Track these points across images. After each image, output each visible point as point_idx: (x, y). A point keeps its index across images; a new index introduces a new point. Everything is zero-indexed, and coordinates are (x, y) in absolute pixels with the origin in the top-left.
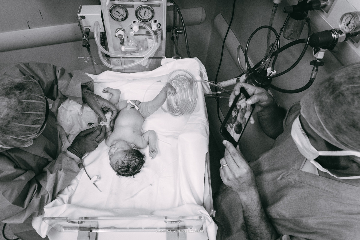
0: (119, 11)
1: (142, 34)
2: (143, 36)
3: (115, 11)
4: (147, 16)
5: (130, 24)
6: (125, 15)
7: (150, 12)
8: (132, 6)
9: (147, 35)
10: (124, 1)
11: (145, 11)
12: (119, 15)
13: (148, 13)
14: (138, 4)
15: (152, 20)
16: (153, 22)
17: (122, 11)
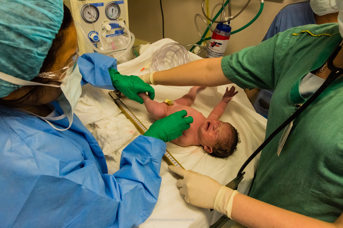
1: (111, 35)
3: (87, 13)
4: (114, 15)
5: (101, 25)
6: (96, 16)
8: (103, 5)
9: (116, 35)
11: (113, 9)
12: (90, 16)
13: (115, 11)
16: (119, 20)
17: (92, 11)
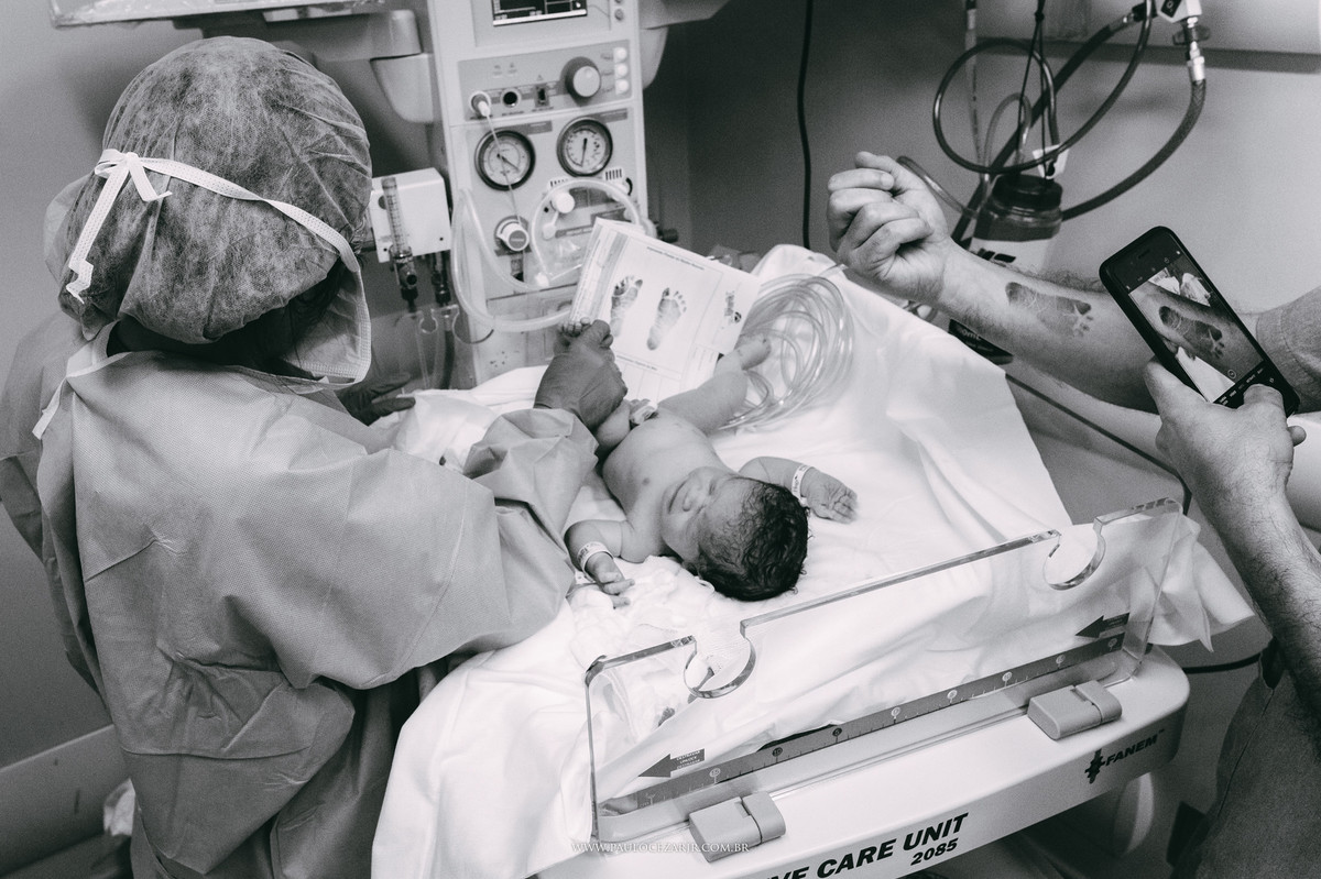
0: (503, 154)
1: (578, 228)
2: (583, 233)
3: (494, 155)
4: (589, 158)
5: (541, 196)
6: (523, 167)
7: (599, 142)
8: (547, 127)
10: (522, 112)
11: (585, 141)
12: (504, 169)
13: (594, 147)
14: (563, 116)
15: (608, 169)
16: (609, 175)
17: (514, 152)
